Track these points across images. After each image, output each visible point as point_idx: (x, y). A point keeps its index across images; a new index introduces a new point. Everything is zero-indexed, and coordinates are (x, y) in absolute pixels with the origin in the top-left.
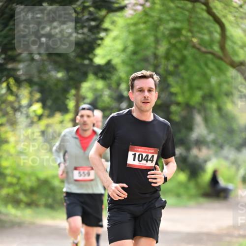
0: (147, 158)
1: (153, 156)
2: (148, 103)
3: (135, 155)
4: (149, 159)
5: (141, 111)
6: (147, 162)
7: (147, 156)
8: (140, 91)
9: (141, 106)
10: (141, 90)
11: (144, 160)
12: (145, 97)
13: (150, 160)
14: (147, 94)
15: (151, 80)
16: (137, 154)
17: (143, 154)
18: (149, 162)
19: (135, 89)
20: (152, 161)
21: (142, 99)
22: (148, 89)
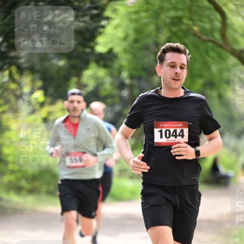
0: (176, 133)
1: (182, 131)
2: (179, 80)
3: (161, 131)
4: (178, 134)
5: (170, 89)
6: (176, 138)
7: (175, 131)
10: (173, 66)
11: (173, 136)
12: (176, 73)
13: (179, 135)
14: (178, 70)
15: (183, 55)
16: (164, 130)
17: (170, 129)
18: (178, 137)
19: (165, 63)
20: (183, 136)
21: (173, 75)
22: (180, 65)
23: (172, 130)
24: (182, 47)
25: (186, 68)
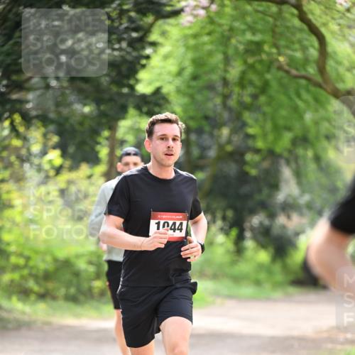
0: (175, 227)
1: (181, 224)
2: (172, 155)
3: (158, 224)
4: (177, 227)
5: (161, 165)
6: (174, 231)
7: (174, 224)
8: (162, 139)
9: (162, 159)
10: (164, 138)
11: (171, 229)
12: (169, 147)
13: (178, 229)
14: (171, 143)
15: (175, 125)
16: (162, 222)
17: (169, 221)
18: (176, 231)
19: (155, 136)
20: (181, 230)
21: (165, 149)
22: (172, 137)
23: (171, 223)
24: (173, 117)
25: (180, 140)
